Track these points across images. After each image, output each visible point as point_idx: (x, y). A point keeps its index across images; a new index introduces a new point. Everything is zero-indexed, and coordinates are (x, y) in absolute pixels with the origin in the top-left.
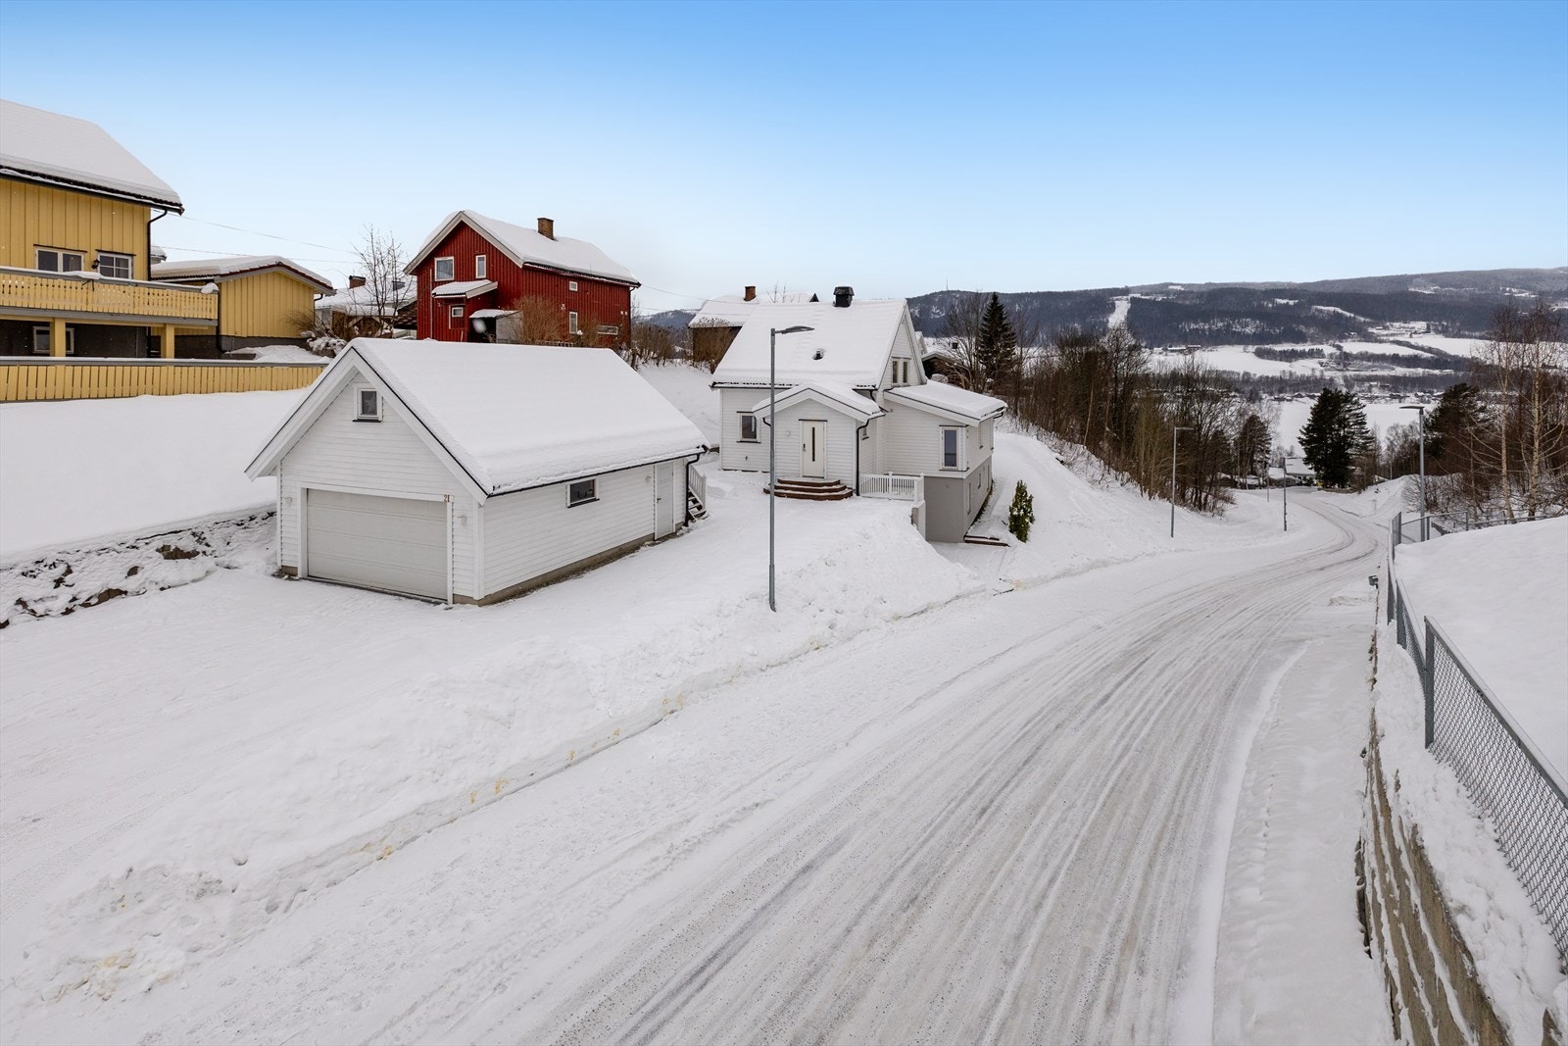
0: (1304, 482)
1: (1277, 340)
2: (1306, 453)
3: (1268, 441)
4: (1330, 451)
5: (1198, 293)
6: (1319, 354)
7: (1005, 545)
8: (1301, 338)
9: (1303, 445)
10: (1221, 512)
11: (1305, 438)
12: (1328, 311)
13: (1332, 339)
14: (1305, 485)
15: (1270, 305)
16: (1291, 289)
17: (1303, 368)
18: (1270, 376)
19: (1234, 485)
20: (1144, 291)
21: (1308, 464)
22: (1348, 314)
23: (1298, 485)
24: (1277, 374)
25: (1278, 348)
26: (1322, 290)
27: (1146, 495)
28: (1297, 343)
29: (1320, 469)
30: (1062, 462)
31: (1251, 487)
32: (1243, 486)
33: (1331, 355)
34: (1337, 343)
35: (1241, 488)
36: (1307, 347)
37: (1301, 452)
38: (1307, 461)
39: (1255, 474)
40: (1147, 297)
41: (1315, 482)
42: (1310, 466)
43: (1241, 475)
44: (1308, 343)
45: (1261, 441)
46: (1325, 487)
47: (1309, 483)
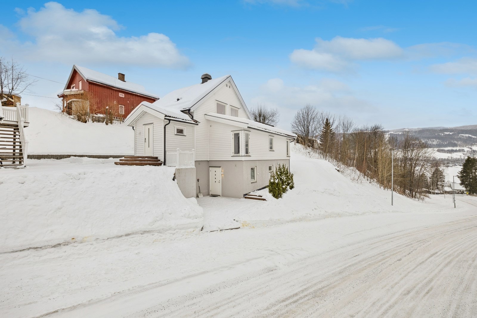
0: (460, 192)
1: (446, 146)
2: (461, 181)
3: (444, 177)
4: (471, 180)
5: (414, 131)
6: (463, 151)
7: (264, 200)
8: (456, 145)
9: (459, 178)
10: (423, 199)
11: (460, 175)
12: (466, 136)
13: (468, 145)
14: (460, 193)
15: (442, 135)
16: (450, 129)
17: (456, 156)
18: (443, 158)
19: (430, 193)
20: (395, 131)
21: (462, 185)
22: (474, 137)
23: (457, 193)
24: (446, 158)
25: (446, 149)
26: (463, 129)
27: (382, 188)
28: (454, 147)
29: (467, 187)
30: (338, 171)
31: (437, 194)
32: (434, 193)
33: (468, 151)
34: (470, 147)
35: (433, 194)
36: (458, 148)
37: (458, 181)
38: (461, 184)
39: (439, 189)
40: (396, 133)
41: (465, 192)
42: (463, 186)
43: (433, 190)
44: (458, 147)
45: (441, 178)
46: (470, 194)
47: (462, 193)
